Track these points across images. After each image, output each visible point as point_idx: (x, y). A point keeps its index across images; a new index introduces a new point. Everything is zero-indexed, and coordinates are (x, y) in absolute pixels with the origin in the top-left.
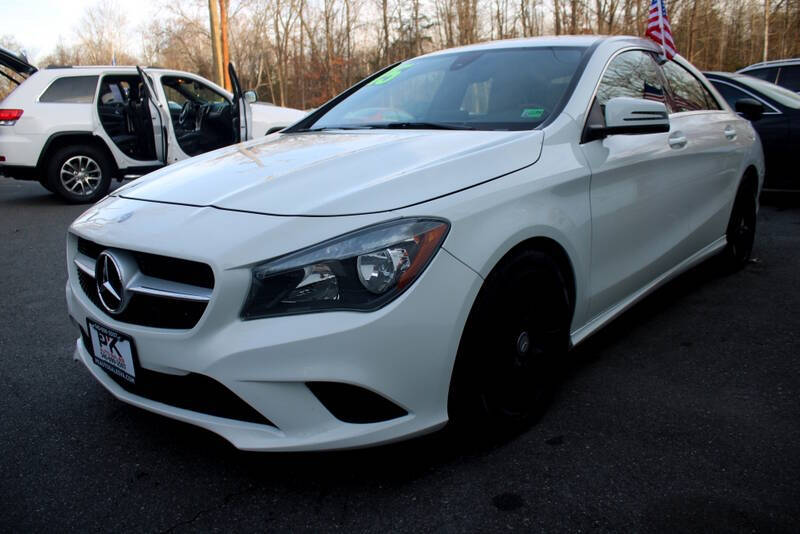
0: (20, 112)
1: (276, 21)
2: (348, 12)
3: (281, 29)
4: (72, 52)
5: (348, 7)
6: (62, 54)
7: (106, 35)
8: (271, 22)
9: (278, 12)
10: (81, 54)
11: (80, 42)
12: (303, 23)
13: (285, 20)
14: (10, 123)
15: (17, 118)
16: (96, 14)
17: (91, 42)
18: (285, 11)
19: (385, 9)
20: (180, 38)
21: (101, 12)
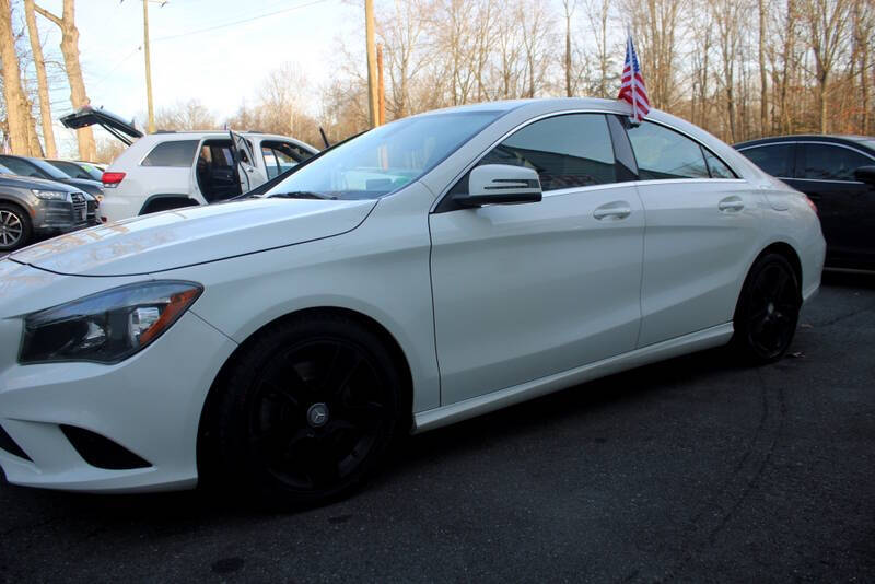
0: (123, 175)
1: (454, 82)
2: (532, 72)
3: (459, 91)
4: (254, 114)
5: (532, 67)
6: (244, 116)
7: (286, 97)
8: (449, 83)
9: (456, 72)
10: (262, 116)
11: (261, 103)
12: (480, 84)
13: (462, 81)
14: (113, 185)
15: (119, 181)
16: (278, 76)
17: (274, 103)
18: (464, 72)
19: (568, 68)
20: (354, 99)
21: (284, 75)
